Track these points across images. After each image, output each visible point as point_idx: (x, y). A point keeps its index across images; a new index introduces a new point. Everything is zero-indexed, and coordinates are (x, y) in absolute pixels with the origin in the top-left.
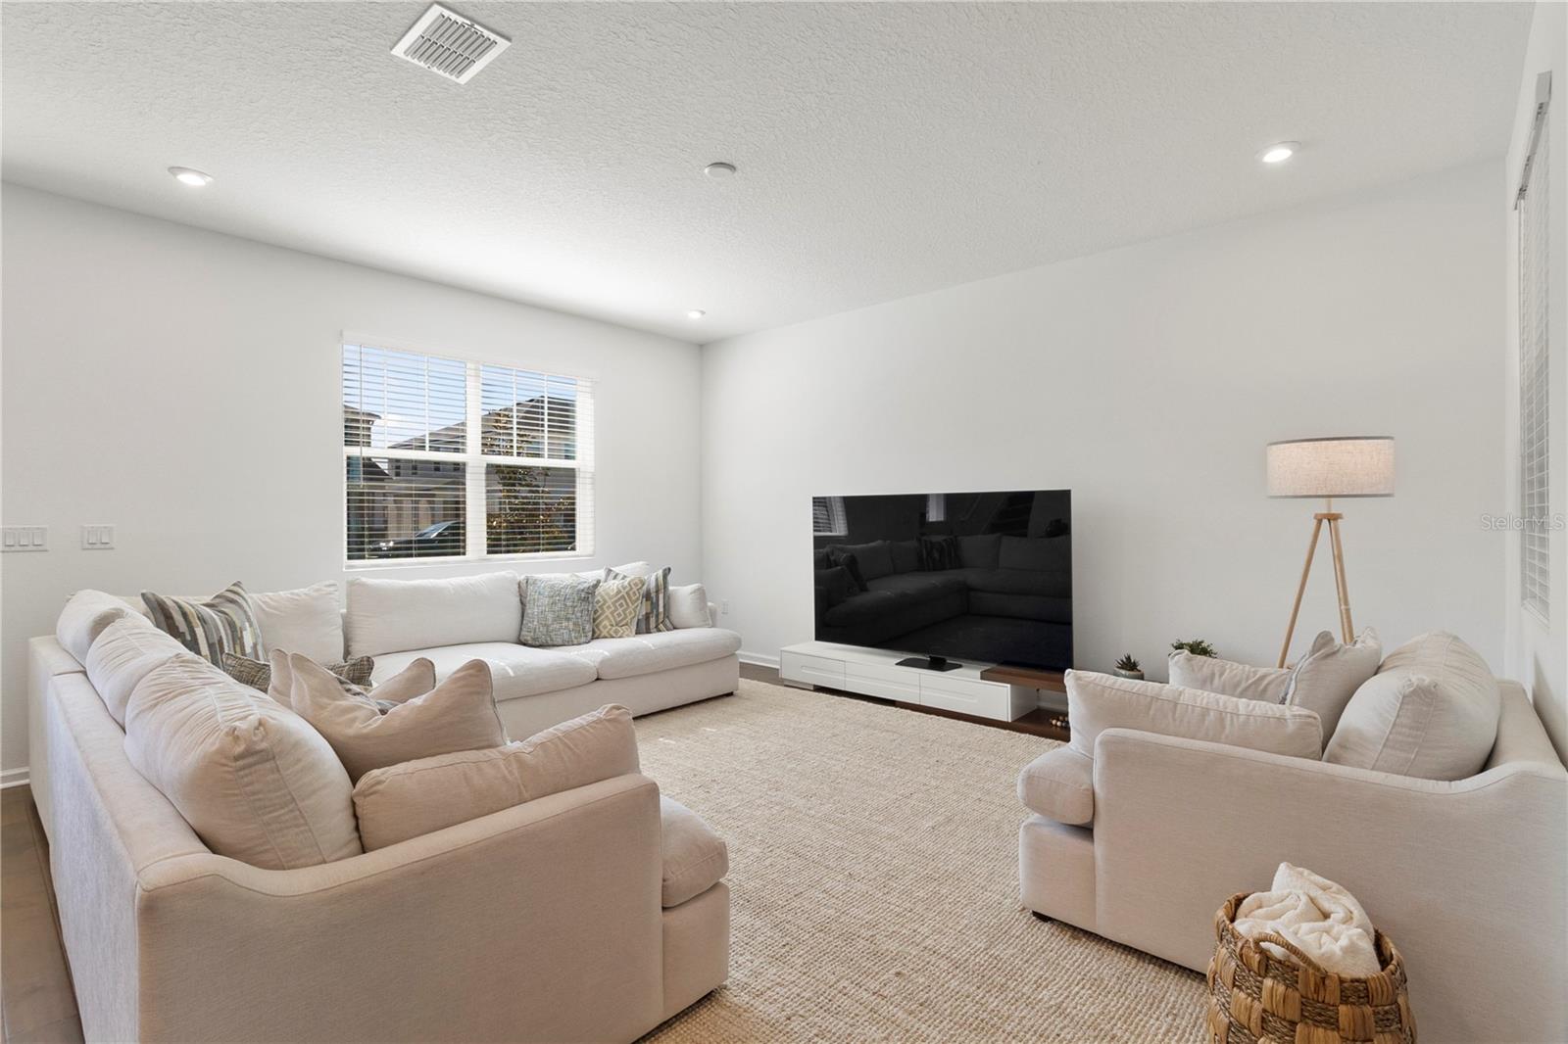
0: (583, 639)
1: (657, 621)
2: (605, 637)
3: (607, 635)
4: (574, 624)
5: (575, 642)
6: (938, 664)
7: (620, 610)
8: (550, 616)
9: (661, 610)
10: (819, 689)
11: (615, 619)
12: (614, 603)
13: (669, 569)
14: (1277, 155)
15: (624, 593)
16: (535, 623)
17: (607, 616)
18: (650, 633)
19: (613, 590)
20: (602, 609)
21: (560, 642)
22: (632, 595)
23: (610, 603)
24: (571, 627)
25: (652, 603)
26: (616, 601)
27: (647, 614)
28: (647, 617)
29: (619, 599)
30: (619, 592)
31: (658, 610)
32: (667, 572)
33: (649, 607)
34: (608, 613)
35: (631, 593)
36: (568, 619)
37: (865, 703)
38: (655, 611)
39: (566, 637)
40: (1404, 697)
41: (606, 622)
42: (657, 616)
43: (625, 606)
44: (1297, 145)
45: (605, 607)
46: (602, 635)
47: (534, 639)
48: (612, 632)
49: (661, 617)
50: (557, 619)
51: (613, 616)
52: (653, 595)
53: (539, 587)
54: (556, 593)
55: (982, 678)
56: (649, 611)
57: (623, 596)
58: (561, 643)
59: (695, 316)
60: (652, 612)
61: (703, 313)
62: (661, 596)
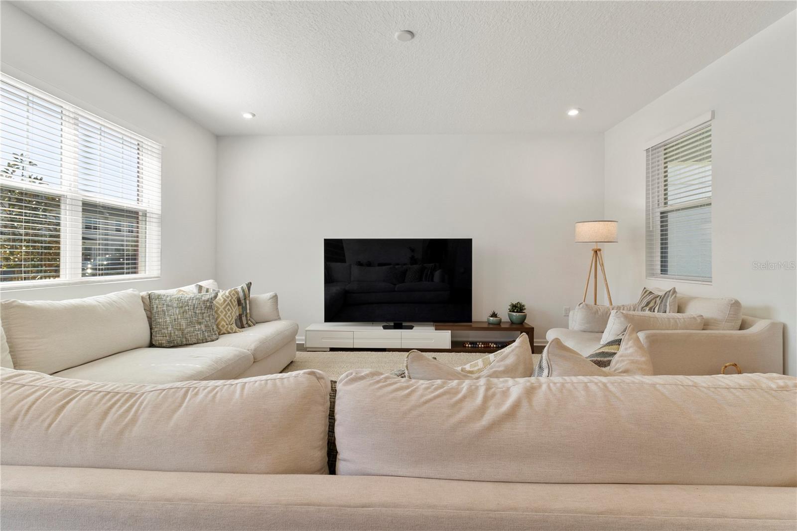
0: (214, 337)
1: (247, 320)
2: (224, 334)
3: (226, 332)
4: (206, 326)
5: (209, 339)
6: (398, 326)
7: (229, 313)
8: (184, 323)
9: (248, 311)
10: (332, 349)
11: (228, 320)
12: (224, 308)
13: (251, 283)
14: (573, 113)
15: (228, 300)
16: (170, 329)
17: (222, 318)
18: (244, 327)
19: (221, 300)
20: (218, 314)
21: (194, 340)
22: (233, 302)
23: (221, 309)
24: (203, 328)
25: (243, 307)
26: (225, 308)
27: (239, 315)
28: (240, 316)
29: (227, 305)
30: (225, 301)
31: (246, 312)
32: (249, 285)
33: (241, 310)
34: (222, 316)
35: (232, 300)
36: (200, 323)
37: (370, 352)
38: (245, 312)
39: (200, 337)
40: (731, 304)
41: (223, 323)
42: (246, 316)
43: (231, 311)
44: (580, 110)
45: (219, 312)
46: (222, 332)
47: (169, 342)
48: (229, 329)
49: (249, 316)
50: (190, 324)
51: (226, 317)
52: (243, 301)
53: (165, 300)
54: (183, 304)
55: (436, 330)
56: (241, 313)
57: (227, 303)
58: (196, 341)
59: (248, 116)
60: (243, 313)
61: (254, 115)
62: (248, 302)
